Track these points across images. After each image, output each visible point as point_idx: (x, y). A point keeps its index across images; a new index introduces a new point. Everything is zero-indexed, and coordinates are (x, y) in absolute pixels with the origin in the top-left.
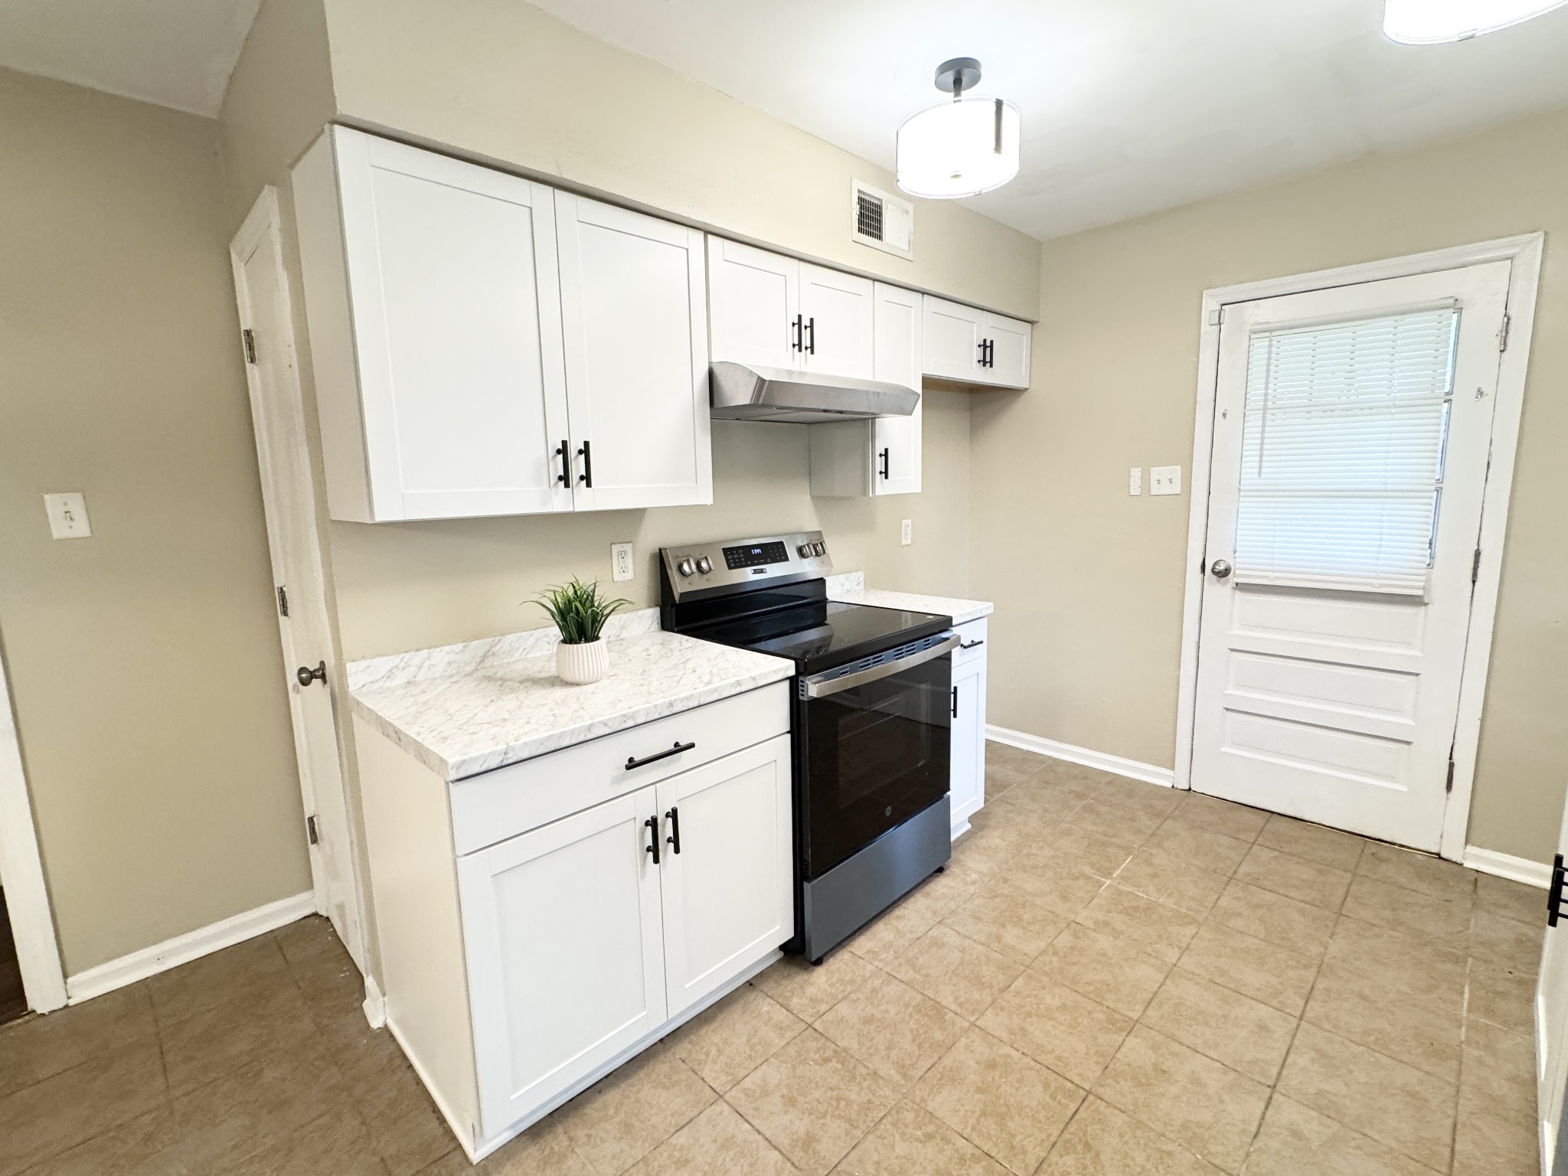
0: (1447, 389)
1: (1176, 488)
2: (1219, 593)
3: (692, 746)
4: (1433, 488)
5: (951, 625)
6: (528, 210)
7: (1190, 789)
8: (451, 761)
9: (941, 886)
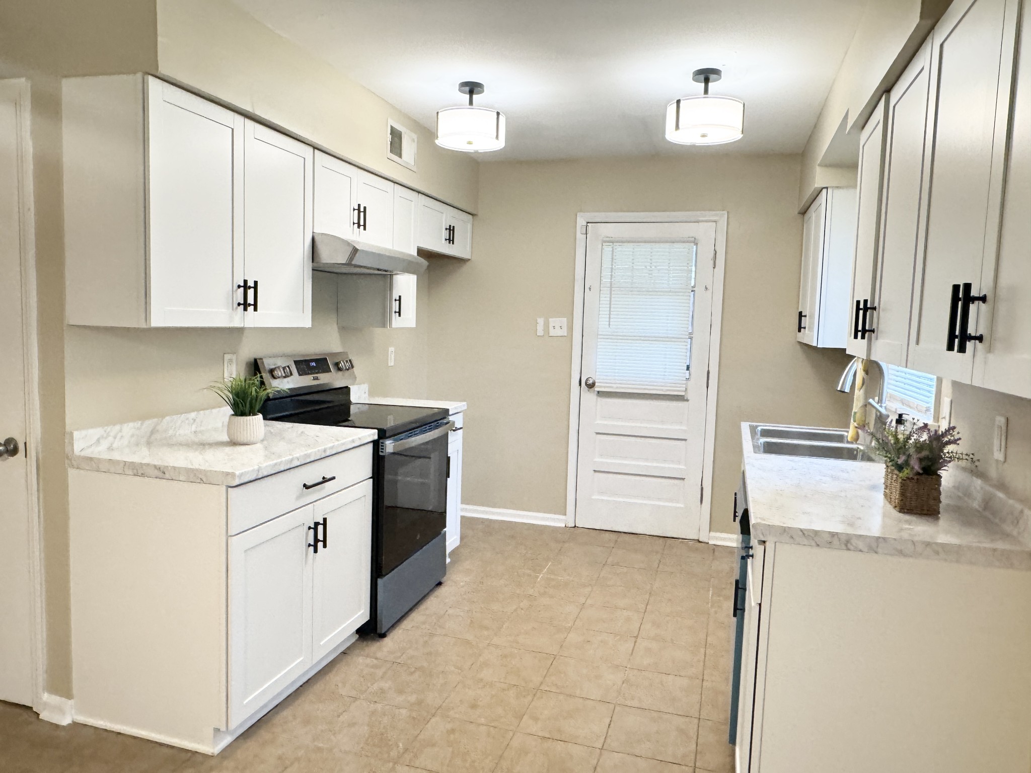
0: (693, 285)
1: (564, 332)
2: (589, 397)
3: (334, 478)
4: (687, 337)
5: (449, 415)
6: (231, 129)
7: (575, 526)
8: (237, 473)
9: (442, 591)
